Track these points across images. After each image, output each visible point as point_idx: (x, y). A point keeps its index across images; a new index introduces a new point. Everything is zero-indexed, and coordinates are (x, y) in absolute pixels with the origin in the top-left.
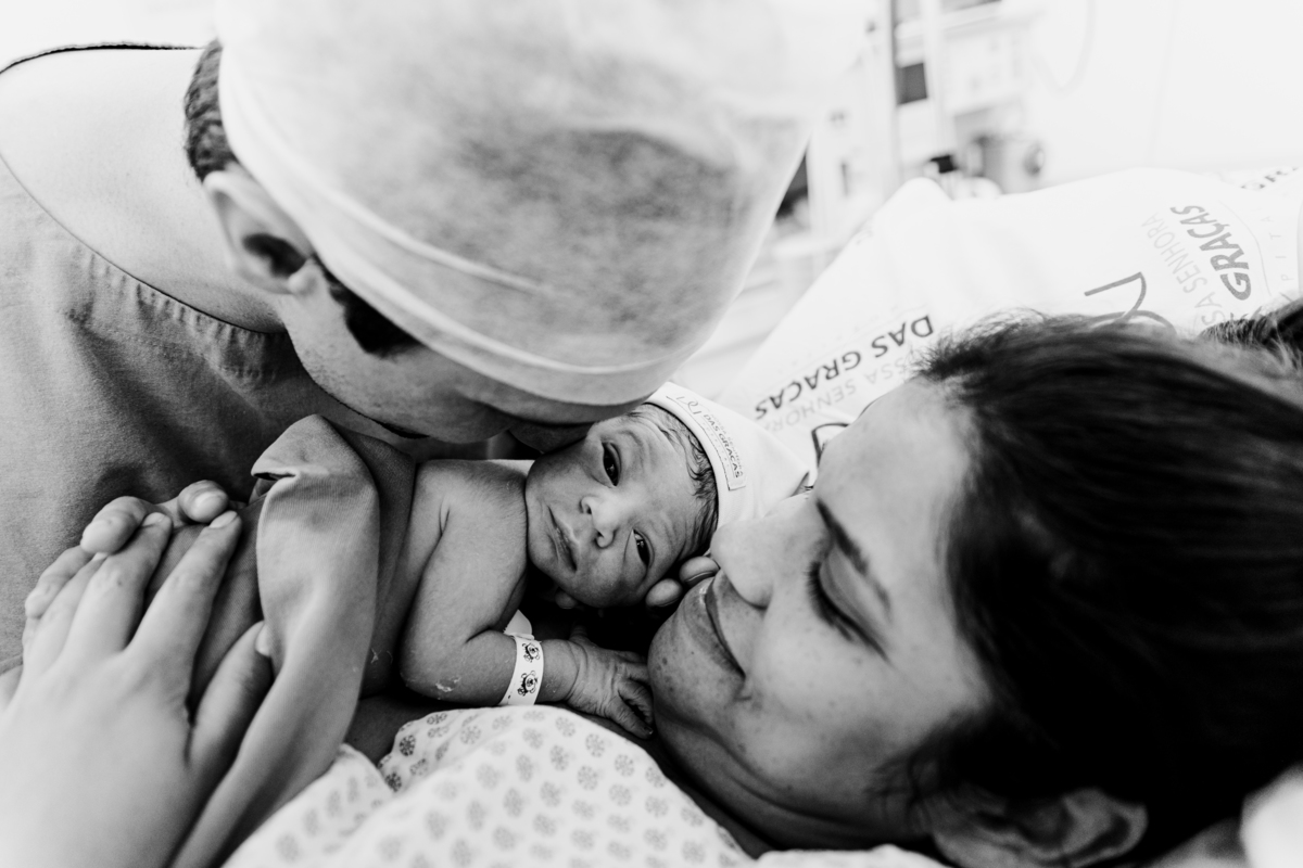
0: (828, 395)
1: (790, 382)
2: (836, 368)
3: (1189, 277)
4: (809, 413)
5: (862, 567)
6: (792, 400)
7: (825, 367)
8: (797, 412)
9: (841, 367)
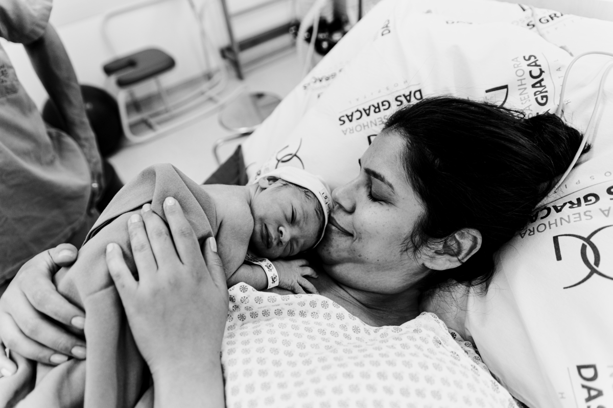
0: (375, 120)
1: (356, 110)
2: (379, 107)
3: (525, 99)
4: (366, 128)
5: (382, 179)
6: (357, 119)
7: (373, 106)
8: (360, 125)
9: (382, 108)
